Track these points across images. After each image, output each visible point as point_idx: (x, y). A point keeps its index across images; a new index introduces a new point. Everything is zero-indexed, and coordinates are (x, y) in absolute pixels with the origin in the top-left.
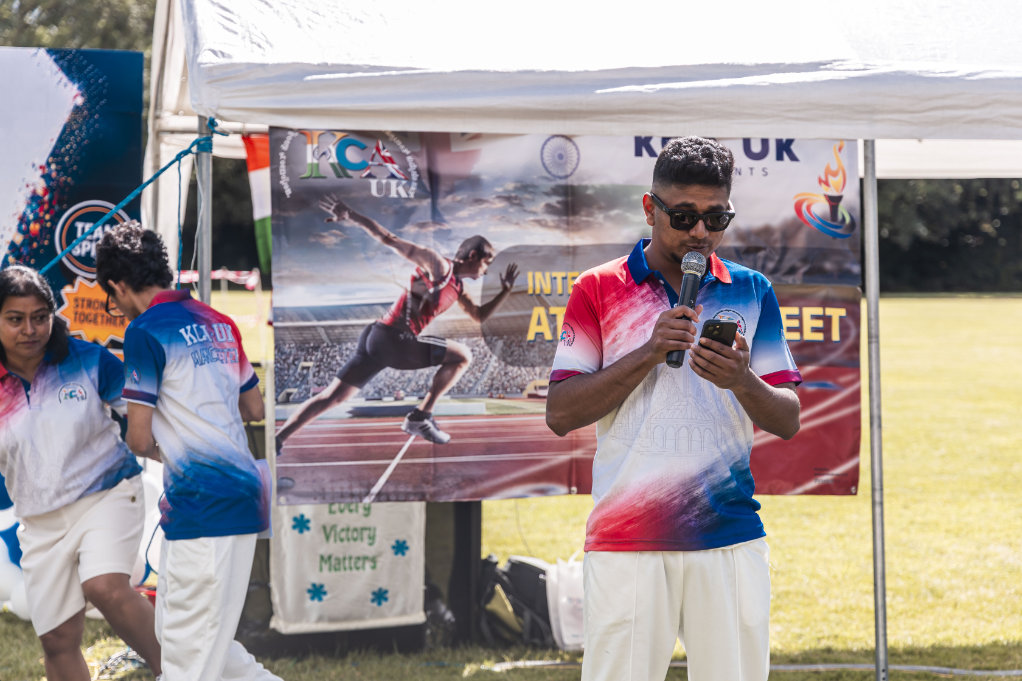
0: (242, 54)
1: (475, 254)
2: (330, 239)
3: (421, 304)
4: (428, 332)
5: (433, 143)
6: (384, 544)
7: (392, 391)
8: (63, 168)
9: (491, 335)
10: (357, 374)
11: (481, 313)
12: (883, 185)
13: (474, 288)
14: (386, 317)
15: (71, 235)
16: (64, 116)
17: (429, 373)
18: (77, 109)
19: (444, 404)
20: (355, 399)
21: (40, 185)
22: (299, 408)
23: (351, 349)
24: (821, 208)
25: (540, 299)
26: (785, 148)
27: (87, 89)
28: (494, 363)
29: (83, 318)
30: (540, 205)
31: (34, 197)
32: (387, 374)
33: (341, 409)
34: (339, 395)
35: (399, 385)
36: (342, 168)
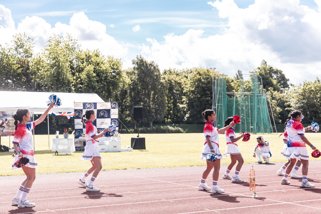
1: (6, 120)
3: (3, 123)
4: (3, 125)
5: (3, 112)
9: (7, 125)
11: (7, 124)
12: (34, 115)
13: (6, 122)
17: (3, 128)
19: (4, 130)
25: (11, 123)
28: (7, 127)
30: (11, 117)
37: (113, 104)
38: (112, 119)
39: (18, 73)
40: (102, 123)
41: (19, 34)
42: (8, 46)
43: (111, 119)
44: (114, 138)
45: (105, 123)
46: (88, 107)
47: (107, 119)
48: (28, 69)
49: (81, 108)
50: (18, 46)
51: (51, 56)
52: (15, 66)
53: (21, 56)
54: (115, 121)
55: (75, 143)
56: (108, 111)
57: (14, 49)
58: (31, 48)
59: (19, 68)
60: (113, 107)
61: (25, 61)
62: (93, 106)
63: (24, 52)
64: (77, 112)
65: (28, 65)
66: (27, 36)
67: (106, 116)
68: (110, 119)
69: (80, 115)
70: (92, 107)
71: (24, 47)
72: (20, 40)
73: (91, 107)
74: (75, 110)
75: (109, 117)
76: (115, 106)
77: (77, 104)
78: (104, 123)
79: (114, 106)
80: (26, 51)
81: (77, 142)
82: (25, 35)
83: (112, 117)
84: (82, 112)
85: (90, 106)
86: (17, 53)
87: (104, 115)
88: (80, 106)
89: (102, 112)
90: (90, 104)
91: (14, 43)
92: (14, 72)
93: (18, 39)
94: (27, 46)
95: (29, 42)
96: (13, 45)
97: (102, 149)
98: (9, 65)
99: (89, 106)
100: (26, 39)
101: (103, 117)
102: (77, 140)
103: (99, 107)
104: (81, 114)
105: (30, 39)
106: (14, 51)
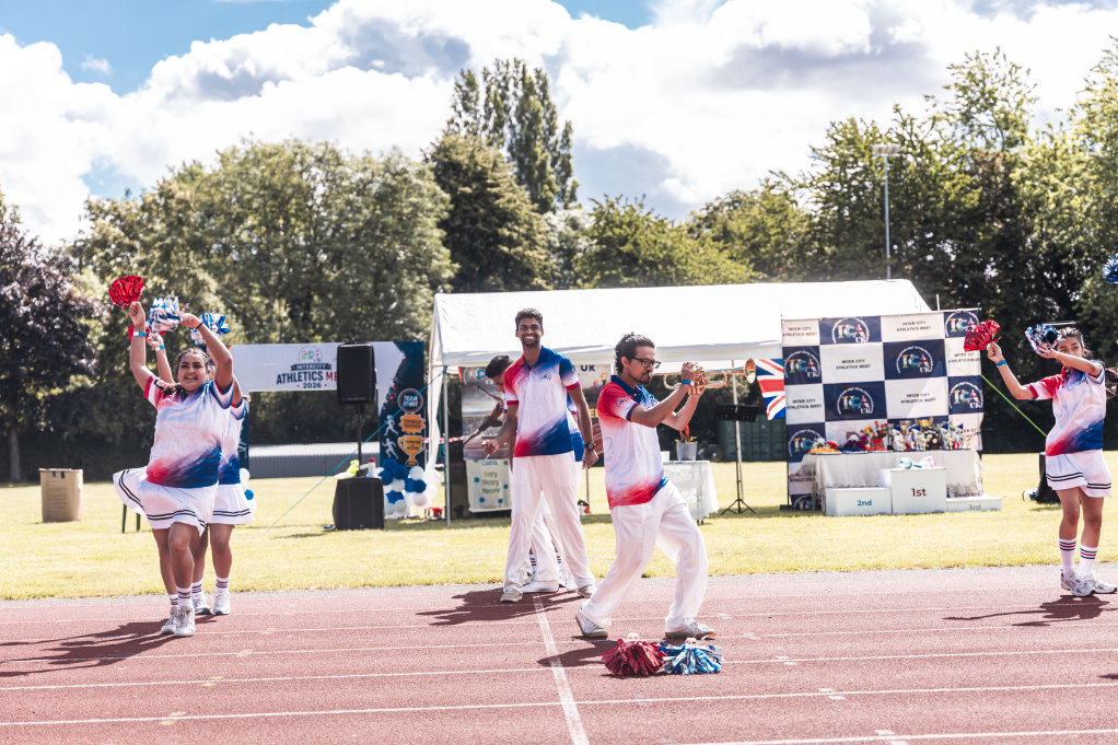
0: (454, 349)
2: (476, 395)
6: (501, 486)
7: (491, 432)
8: (399, 379)
10: (483, 428)
14: (490, 414)
15: (403, 399)
16: (399, 363)
18: (403, 361)
20: (483, 434)
21: (393, 385)
22: (467, 437)
23: (481, 422)
24: (601, 383)
26: (592, 368)
27: (406, 355)
29: (407, 426)
31: (391, 389)
32: (490, 428)
33: (479, 437)
34: (478, 433)
35: (493, 431)
36: (479, 377)
37: (957, 316)
38: (952, 381)
39: (968, 212)
40: (910, 399)
41: (973, 56)
42: (934, 106)
43: (949, 379)
44: (920, 459)
45: (923, 398)
46: (841, 336)
47: (931, 379)
48: (1009, 191)
49: (815, 340)
50: (972, 103)
51: (1098, 133)
52: (948, 184)
53: (985, 141)
54: (968, 389)
55: (790, 479)
56: (936, 348)
57: (958, 116)
58: (1025, 106)
59: (965, 191)
60: (953, 330)
61: (994, 160)
62: (864, 330)
63: (998, 126)
64: (796, 357)
65: (1006, 175)
66: (1009, 60)
67: (927, 370)
68: (942, 382)
69: (810, 370)
70: (862, 334)
71: (1000, 104)
72: (979, 77)
73: (854, 334)
74: (787, 351)
75: (940, 369)
76: (964, 324)
77: (793, 325)
78: (920, 398)
79: (959, 326)
80: (1005, 123)
81: (798, 475)
82: (1000, 57)
83: (954, 370)
84: (819, 359)
85: (851, 331)
86: (971, 131)
87: (919, 364)
88: (805, 332)
89: (908, 353)
90: (851, 321)
91: (954, 91)
92: (949, 207)
93: (971, 75)
94: (1010, 98)
95: (1014, 85)
96: (954, 103)
97: (861, 503)
98: (933, 182)
99: (846, 332)
100: (1003, 71)
101: (912, 373)
102: (796, 467)
103: (890, 334)
104: (815, 365)
105: (1019, 71)
106: (959, 123)
